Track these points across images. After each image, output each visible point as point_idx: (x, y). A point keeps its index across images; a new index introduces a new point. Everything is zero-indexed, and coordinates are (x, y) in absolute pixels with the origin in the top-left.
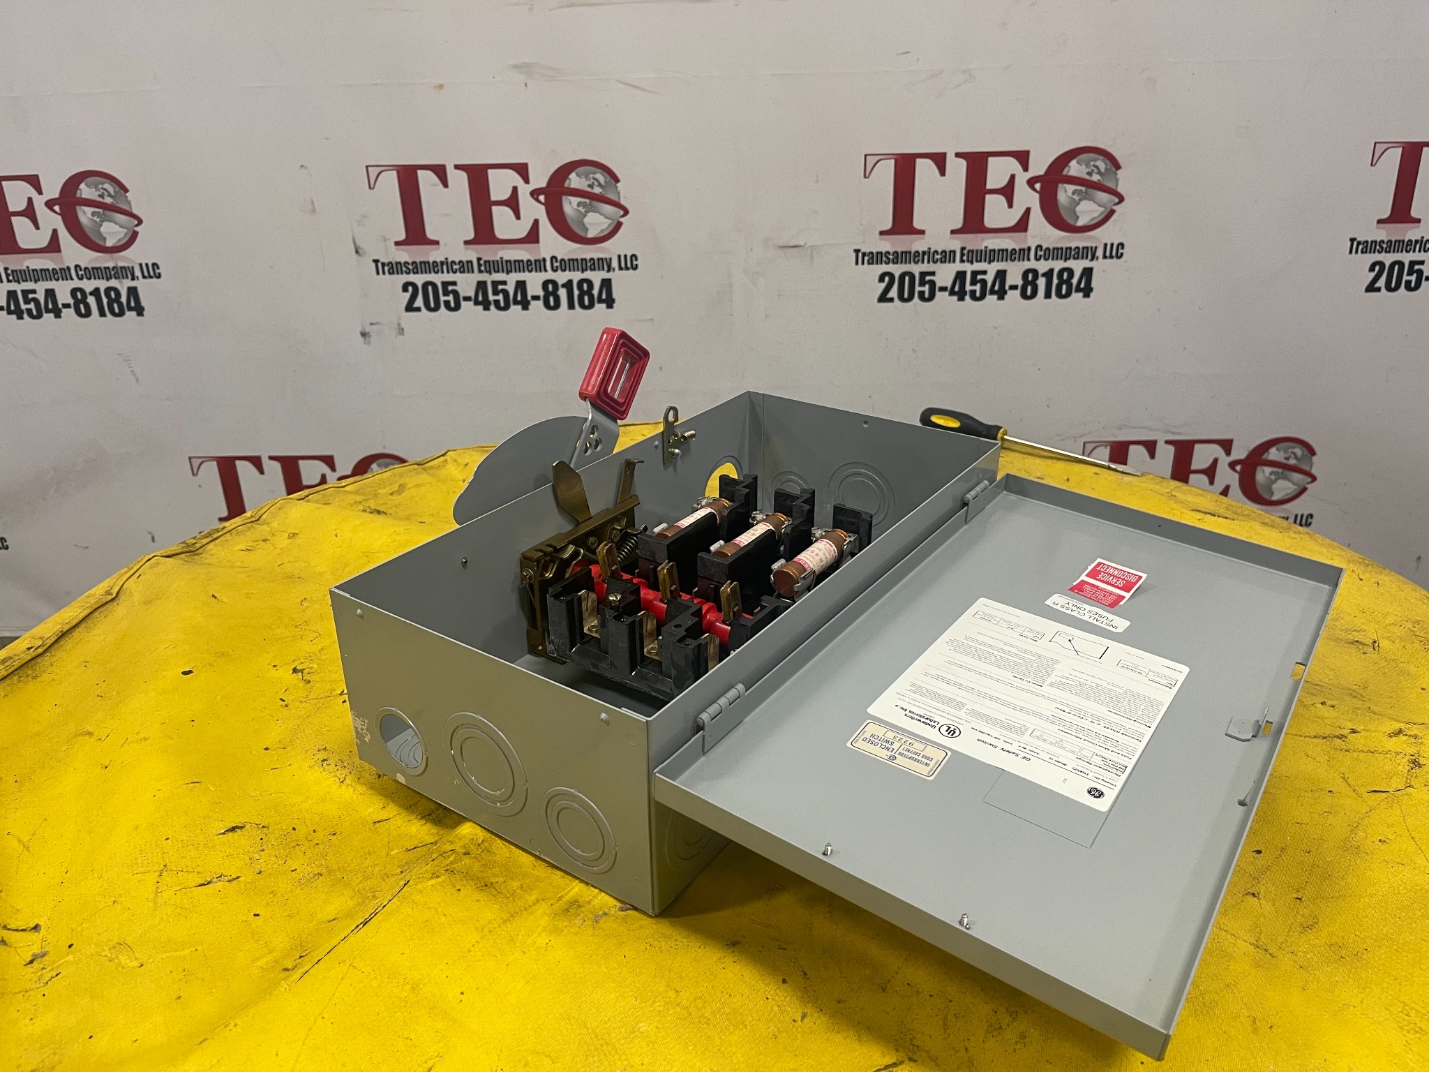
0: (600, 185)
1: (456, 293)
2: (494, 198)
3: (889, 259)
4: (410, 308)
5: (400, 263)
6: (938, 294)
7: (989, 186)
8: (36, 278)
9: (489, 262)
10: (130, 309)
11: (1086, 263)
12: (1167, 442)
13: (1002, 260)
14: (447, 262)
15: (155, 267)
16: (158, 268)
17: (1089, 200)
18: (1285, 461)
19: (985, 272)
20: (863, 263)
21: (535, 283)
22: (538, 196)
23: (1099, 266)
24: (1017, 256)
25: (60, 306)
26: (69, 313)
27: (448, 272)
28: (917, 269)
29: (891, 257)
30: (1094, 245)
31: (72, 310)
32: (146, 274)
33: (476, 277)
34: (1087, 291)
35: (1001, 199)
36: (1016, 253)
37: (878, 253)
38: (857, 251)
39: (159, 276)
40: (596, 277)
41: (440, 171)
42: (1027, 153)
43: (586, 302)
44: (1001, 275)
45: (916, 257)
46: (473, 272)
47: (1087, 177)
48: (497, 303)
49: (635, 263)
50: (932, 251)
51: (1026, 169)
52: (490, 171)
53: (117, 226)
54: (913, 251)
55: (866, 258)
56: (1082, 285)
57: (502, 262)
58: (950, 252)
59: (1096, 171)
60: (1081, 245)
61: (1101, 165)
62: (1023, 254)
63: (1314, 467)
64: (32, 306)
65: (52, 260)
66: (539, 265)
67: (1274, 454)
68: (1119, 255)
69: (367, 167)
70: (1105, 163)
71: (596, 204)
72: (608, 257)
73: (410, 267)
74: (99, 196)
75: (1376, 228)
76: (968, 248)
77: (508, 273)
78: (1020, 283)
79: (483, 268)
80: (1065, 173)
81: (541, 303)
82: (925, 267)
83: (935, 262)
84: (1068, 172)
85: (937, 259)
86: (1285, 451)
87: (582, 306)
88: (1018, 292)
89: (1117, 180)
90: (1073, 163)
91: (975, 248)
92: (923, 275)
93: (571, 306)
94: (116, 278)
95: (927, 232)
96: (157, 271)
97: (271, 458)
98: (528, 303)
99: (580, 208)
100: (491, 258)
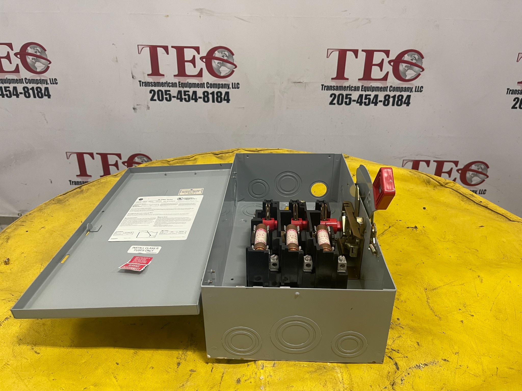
0: (226, 56)
1: (170, 95)
2: (186, 59)
3: (334, 88)
4: (152, 99)
5: (149, 82)
6: (352, 103)
7: (374, 63)
8: (10, 82)
9: (183, 83)
10: (45, 95)
11: (408, 93)
12: (434, 161)
13: (377, 91)
14: (167, 83)
15: (56, 80)
16: (57, 80)
17: (411, 69)
18: (477, 170)
19: (370, 95)
20: (324, 90)
21: (200, 92)
22: (203, 59)
23: (413, 95)
24: (383, 89)
25: (19, 93)
26: (21, 96)
27: (167, 87)
28: (344, 93)
29: (335, 88)
30: (412, 87)
31: (23, 95)
32: (52, 82)
33: (178, 89)
34: (408, 104)
35: (378, 68)
36: (382, 89)
37: (330, 86)
38: (322, 85)
39: (57, 84)
40: (223, 91)
41: (166, 48)
42: (389, 51)
43: (219, 100)
44: (376, 96)
45: (345, 88)
46: (177, 87)
47: (411, 61)
48: (185, 99)
49: (238, 86)
50: (351, 86)
51: (388, 57)
52: (185, 49)
53: (42, 64)
54: (343, 86)
55: (326, 88)
56: (406, 102)
57: (188, 84)
58: (358, 87)
59: (414, 59)
60: (407, 86)
61: (417, 56)
62: (385, 89)
63: (488, 172)
64: (8, 93)
65: (16, 76)
66: (202, 85)
67: (473, 167)
68: (421, 91)
69: (138, 45)
70: (418, 56)
71: (224, 63)
72: (228, 83)
73: (153, 84)
74: (35, 52)
75: (517, 85)
76: (365, 86)
77: (190, 88)
78: (383, 99)
79: (180, 86)
80: (403, 59)
81: (202, 100)
82: (348, 92)
83: (352, 90)
84: (404, 59)
85: (353, 90)
86: (478, 166)
87: (218, 101)
88: (382, 103)
89: (422, 63)
90: (406, 56)
91: (367, 86)
92: (347, 95)
93: (213, 101)
94: (40, 84)
95: (349, 79)
96: (56, 82)
97: (97, 154)
98: (197, 99)
99: (219, 65)
100: (184, 82)
